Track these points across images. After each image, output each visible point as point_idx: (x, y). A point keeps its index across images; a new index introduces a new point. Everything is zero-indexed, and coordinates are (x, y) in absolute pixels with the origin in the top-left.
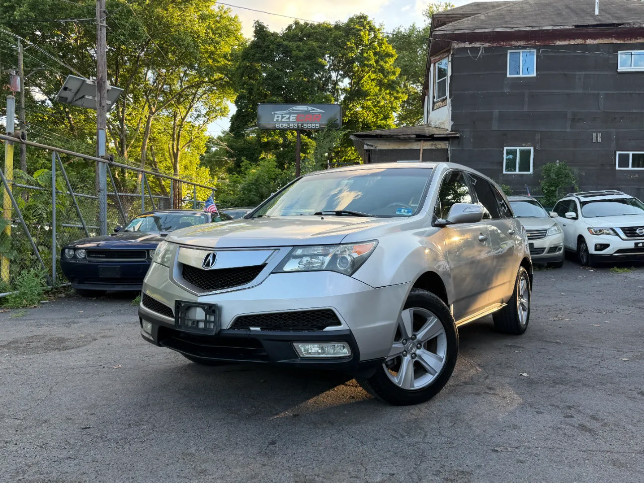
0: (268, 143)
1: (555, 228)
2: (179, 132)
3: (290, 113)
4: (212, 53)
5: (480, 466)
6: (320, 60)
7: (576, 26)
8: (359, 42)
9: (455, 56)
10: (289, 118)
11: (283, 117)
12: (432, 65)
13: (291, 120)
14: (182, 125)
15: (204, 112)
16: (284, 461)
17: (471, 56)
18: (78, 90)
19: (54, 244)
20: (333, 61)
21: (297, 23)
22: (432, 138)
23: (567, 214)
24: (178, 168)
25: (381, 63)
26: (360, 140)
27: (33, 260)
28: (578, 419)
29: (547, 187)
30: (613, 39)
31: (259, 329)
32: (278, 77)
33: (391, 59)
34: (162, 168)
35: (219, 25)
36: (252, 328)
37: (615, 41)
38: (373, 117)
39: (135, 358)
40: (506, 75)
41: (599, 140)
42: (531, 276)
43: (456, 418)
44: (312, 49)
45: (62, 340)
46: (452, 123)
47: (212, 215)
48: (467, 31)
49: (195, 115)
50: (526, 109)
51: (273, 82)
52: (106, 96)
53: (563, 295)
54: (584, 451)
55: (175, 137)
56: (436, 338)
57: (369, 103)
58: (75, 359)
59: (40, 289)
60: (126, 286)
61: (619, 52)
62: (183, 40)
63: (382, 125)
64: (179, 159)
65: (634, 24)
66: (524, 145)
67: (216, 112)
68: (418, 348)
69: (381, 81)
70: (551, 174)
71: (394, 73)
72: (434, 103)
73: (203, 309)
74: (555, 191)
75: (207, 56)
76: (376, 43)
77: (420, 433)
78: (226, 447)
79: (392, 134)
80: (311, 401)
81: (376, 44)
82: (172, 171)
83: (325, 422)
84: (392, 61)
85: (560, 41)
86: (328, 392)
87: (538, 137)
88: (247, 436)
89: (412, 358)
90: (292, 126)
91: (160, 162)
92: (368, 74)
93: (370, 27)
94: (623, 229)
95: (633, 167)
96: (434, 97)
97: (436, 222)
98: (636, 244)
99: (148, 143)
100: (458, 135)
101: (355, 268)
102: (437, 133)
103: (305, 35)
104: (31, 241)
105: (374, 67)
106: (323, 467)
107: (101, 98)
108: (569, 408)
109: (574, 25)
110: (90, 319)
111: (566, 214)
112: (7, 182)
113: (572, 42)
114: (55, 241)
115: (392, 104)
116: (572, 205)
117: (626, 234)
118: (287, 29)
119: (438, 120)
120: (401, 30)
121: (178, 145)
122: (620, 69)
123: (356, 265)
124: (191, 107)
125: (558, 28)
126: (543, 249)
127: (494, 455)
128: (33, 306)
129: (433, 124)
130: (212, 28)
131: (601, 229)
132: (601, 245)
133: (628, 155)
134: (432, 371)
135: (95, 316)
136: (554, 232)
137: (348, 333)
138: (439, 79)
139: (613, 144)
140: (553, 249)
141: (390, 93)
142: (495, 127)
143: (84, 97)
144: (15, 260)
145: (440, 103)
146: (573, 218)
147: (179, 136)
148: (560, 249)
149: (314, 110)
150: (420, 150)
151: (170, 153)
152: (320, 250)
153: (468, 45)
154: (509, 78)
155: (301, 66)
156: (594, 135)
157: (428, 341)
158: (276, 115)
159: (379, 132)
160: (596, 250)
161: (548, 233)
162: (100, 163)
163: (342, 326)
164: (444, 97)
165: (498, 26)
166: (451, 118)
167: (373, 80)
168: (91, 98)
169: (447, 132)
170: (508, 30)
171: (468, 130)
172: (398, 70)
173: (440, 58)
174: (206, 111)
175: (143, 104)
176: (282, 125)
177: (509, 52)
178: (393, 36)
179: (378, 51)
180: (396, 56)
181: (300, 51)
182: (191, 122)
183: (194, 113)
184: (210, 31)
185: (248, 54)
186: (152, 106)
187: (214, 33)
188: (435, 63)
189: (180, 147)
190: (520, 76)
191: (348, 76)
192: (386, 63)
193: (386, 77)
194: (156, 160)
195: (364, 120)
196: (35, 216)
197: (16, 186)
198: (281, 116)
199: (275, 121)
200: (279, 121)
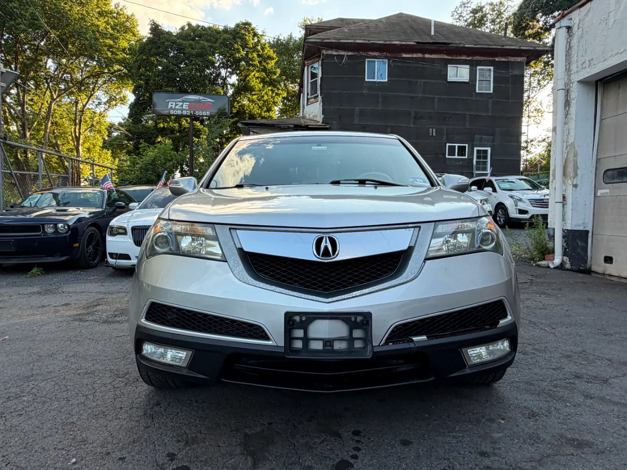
0: (164, 128)
2: (81, 117)
3: (183, 102)
4: (111, 46)
6: (210, 58)
7: (418, 43)
8: (245, 46)
9: (325, 61)
10: (182, 106)
11: (176, 105)
12: (306, 68)
13: (184, 108)
14: (83, 111)
15: (104, 100)
17: (337, 61)
20: (222, 59)
21: (189, 25)
22: (307, 128)
24: (81, 151)
25: (264, 64)
26: (246, 128)
30: (445, 55)
32: (173, 71)
33: (272, 62)
34: (65, 150)
35: (117, 21)
37: (446, 57)
38: (258, 109)
39: (24, 329)
40: (365, 79)
41: (434, 135)
44: (203, 47)
46: (322, 116)
47: (108, 192)
48: (333, 41)
49: (97, 102)
50: (380, 108)
51: (168, 74)
55: (77, 121)
57: (255, 97)
60: (22, 259)
61: (449, 66)
63: (266, 116)
64: (81, 141)
65: (460, 44)
67: (116, 100)
69: (264, 79)
71: (275, 73)
72: (308, 99)
76: (259, 47)
79: (273, 123)
81: (259, 48)
82: (75, 153)
84: (273, 62)
85: (405, 54)
90: (185, 113)
91: (63, 145)
92: (253, 73)
93: (254, 33)
95: (458, 156)
96: (308, 94)
99: (50, 127)
100: (328, 127)
102: (311, 124)
103: (196, 36)
105: (258, 67)
109: (415, 42)
113: (415, 56)
115: (273, 99)
118: (180, 29)
119: (312, 113)
120: (280, 38)
121: (80, 129)
122: (450, 79)
124: (92, 95)
125: (404, 43)
129: (307, 116)
130: (110, 24)
133: (455, 146)
138: (311, 80)
139: (444, 137)
141: (271, 90)
142: (357, 121)
145: (313, 99)
147: (80, 121)
149: (204, 99)
151: (72, 137)
153: (334, 53)
154: (367, 81)
155: (193, 62)
156: (431, 130)
158: (170, 103)
159: (264, 121)
164: (316, 95)
165: (358, 38)
166: (321, 112)
167: (257, 78)
169: (320, 124)
170: (366, 42)
171: (335, 122)
172: (279, 71)
173: (312, 62)
174: (106, 100)
175: (44, 90)
176: (176, 112)
177: (367, 60)
178: (274, 42)
179: (260, 53)
180: (277, 59)
181: (192, 49)
182: (92, 109)
183: (95, 100)
184: (109, 27)
185: (144, 49)
186: (53, 93)
187: (113, 29)
188: (308, 66)
189: (81, 131)
190: (375, 80)
191: (236, 73)
192: (268, 64)
193: (268, 76)
194: (59, 142)
195: (250, 111)
198: (174, 103)
199: (169, 107)
200: (173, 108)
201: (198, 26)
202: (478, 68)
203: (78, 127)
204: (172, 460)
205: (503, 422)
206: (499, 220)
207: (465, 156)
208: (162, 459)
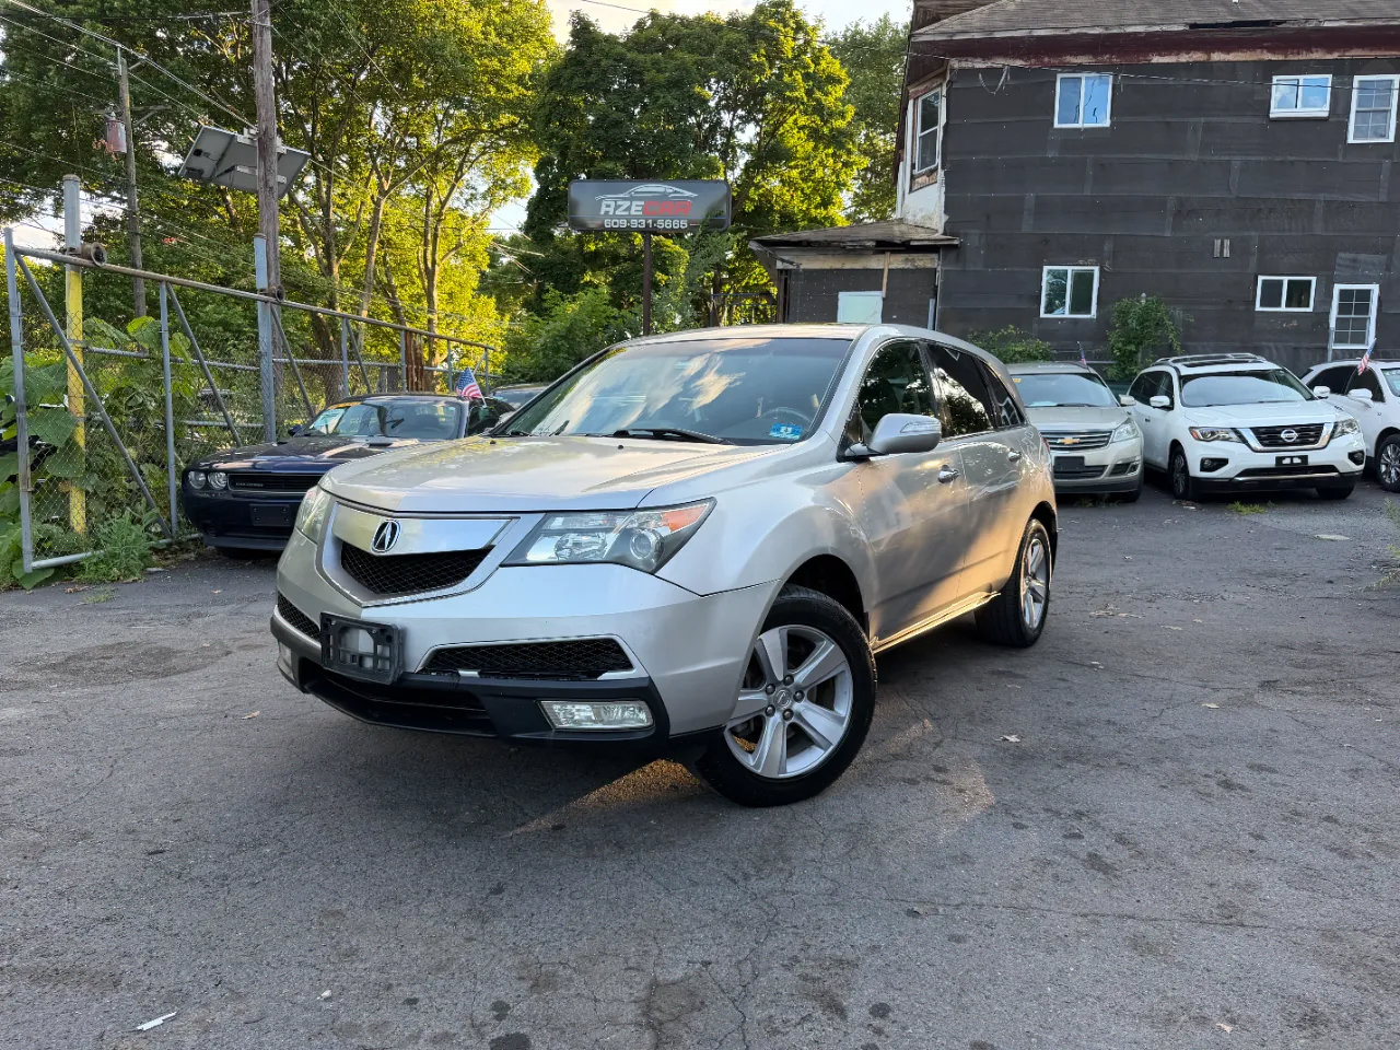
0: (596, 254)
1: (1128, 427)
2: (436, 229)
3: (632, 199)
4: (496, 73)
5: (875, 948)
6: (697, 89)
7: (1194, 26)
8: (774, 54)
9: (954, 86)
10: (629, 209)
11: (617, 207)
12: (911, 102)
13: (633, 213)
14: (440, 214)
15: (482, 188)
16: (509, 930)
17: (984, 85)
18: (223, 155)
19: (172, 461)
20: (725, 89)
21: (654, 16)
22: (906, 247)
23: (1155, 400)
24: (436, 298)
25: (818, 94)
26: (769, 250)
27: (131, 491)
28: (1091, 841)
29: (1120, 345)
30: (1265, 52)
31: (474, 673)
32: (617, 124)
33: (838, 88)
34: (406, 297)
35: (509, 18)
36: (462, 672)
37: (1267, 56)
38: (802, 202)
39: (288, 696)
40: (1053, 124)
41: (1226, 253)
42: (1054, 537)
43: (858, 835)
44: (682, 67)
45: (166, 653)
46: (945, 218)
47: (471, 405)
48: (977, 36)
49: (467, 193)
50: (1087, 192)
51: (607, 132)
52: (275, 167)
53: (1127, 561)
54: (1085, 916)
55: (428, 236)
56: (833, 679)
57: (795, 173)
58: (178, 697)
59: (143, 546)
61: (1275, 78)
62: (442, 48)
63: (819, 217)
64: (437, 278)
65: (1307, 20)
66: (1081, 262)
67: (505, 189)
68: (797, 700)
69: (816, 130)
70: (1129, 321)
71: (842, 115)
72: (913, 177)
73: (370, 633)
74: (1136, 353)
75: (485, 79)
76: (809, 55)
77: (781, 870)
78: (408, 897)
79: (829, 239)
80: (594, 796)
81: (807, 58)
82: (425, 303)
83: (608, 842)
84: (838, 91)
85: (1160, 55)
86: (630, 776)
87: (1108, 247)
88: (453, 873)
89: (785, 718)
90: (634, 224)
91: (402, 286)
92: (795, 117)
93: (797, 23)
94: (1256, 430)
95: (1287, 306)
96: (913, 166)
97: (847, 452)
98: (1279, 460)
99: (378, 250)
100: (956, 242)
101: (665, 555)
102: (918, 237)
103: (669, 41)
104: (124, 455)
105: (803, 103)
106: (579, 945)
107: (267, 171)
108: (1079, 815)
109: (1187, 24)
110: (229, 607)
111: (1152, 399)
112: (70, 345)
113: (1184, 58)
114: (172, 453)
115: (837, 177)
116: (1165, 381)
117: (1261, 440)
118: (635, 28)
119: (921, 210)
120: (860, 28)
121: (434, 253)
122: (1275, 112)
123: (667, 550)
124: (457, 179)
125: (1157, 28)
126: (1100, 469)
127: (910, 922)
128: (131, 580)
129: (909, 218)
130: (494, 22)
131: (1215, 430)
132: (1213, 460)
133: (1281, 282)
134: (823, 743)
135: (241, 600)
136: (1125, 434)
137: (645, 684)
138: (922, 131)
139: (1254, 260)
140: (1121, 468)
141: (834, 155)
142: (1027, 226)
143: (232, 168)
144: (95, 493)
145: (925, 177)
146: (1163, 408)
147: (435, 236)
148: (1134, 468)
149: (675, 192)
150: (882, 270)
151: (420, 269)
152: (599, 520)
153: (979, 64)
154: (1057, 130)
155: (661, 100)
156: (1218, 242)
157: (818, 686)
158: (604, 203)
159: (812, 234)
160: (1203, 469)
161: (1114, 437)
162: (259, 303)
163: (634, 671)
164: (932, 167)
165: (1040, 26)
166: (943, 209)
167: (802, 128)
168: (246, 171)
169: (938, 236)
170: (1058, 32)
171: (977, 231)
172: (851, 110)
173: (927, 87)
174: (485, 188)
175: (367, 174)
176: (615, 223)
177: (1059, 76)
178: (846, 39)
179: (811, 71)
180: (848, 82)
181: (659, 71)
182: (458, 209)
183: (465, 191)
184: (491, 29)
185: (559, 78)
186: (383, 179)
187: (499, 35)
188: (916, 99)
189: (438, 256)
190: (1080, 125)
191: (754, 119)
192: (826, 94)
193: (826, 122)
194: (395, 282)
195: (783, 207)
196: (131, 407)
197: (91, 351)
198: (613, 204)
199: (602, 213)
200: (611, 213)
201: (674, 18)
202: (1357, 78)
204: (499, 1018)
205: (1228, 1029)
206: (1385, 472)
207: (1308, 306)
208: (483, 1013)
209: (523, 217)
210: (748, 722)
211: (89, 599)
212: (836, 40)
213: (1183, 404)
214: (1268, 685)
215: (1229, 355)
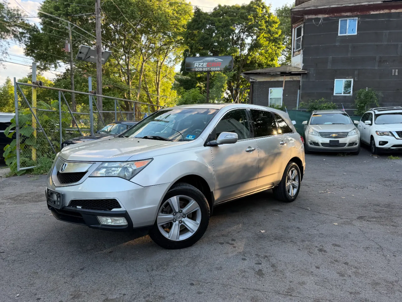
0: (200, 78)
2: (160, 71)
3: (204, 62)
4: (176, 25)
5: (174, 294)
6: (231, 27)
7: (384, 2)
8: (255, 16)
9: (306, 24)
10: (203, 65)
11: (199, 65)
12: (293, 29)
13: (204, 66)
14: (161, 67)
15: (173, 59)
17: (314, 23)
18: (87, 53)
19: (61, 140)
20: (242, 27)
21: (219, 6)
22: (290, 74)
23: (367, 122)
24: (159, 91)
26: (248, 76)
27: (49, 149)
29: (359, 104)
31: (80, 207)
32: (207, 39)
33: (276, 25)
34: (151, 91)
35: (180, 8)
36: (78, 207)
38: (265, 60)
40: (338, 34)
41: (397, 74)
44: (227, 21)
46: (303, 65)
48: (313, 8)
49: (169, 60)
50: (349, 55)
53: (344, 175)
54: (244, 289)
55: (157, 73)
56: (196, 211)
57: (263, 51)
62: (160, 18)
63: (270, 64)
64: (159, 86)
66: (347, 78)
67: (180, 58)
68: (184, 218)
69: (269, 38)
70: (361, 96)
71: (277, 33)
72: (294, 52)
73: (57, 195)
74: (364, 106)
75: (173, 26)
76: (267, 15)
77: (164, 269)
78: (58, 269)
79: (266, 72)
81: (266, 16)
82: (156, 92)
83: (121, 257)
84: (277, 25)
85: (373, 11)
87: (356, 72)
89: (179, 223)
91: (150, 88)
92: (262, 35)
93: (263, 6)
94: (397, 132)
96: (294, 49)
97: (209, 143)
99: (142, 77)
100: (306, 72)
102: (294, 71)
103: (224, 13)
104: (47, 139)
105: (265, 30)
107: (99, 57)
108: (265, 257)
109: (382, 1)
113: (382, 12)
114: (61, 138)
115: (276, 52)
116: (371, 116)
117: (399, 135)
118: (214, 10)
119: (296, 62)
121: (159, 78)
123: (134, 173)
124: (166, 56)
125: (372, 3)
126: (344, 144)
127: (189, 287)
128: (46, 174)
129: (293, 65)
130: (176, 10)
131: (384, 132)
132: (383, 142)
134: (191, 231)
136: (353, 133)
137: (125, 212)
140: (351, 144)
141: (274, 45)
142: (329, 66)
143: (90, 57)
144: (39, 149)
145: (297, 52)
146: (369, 124)
147: (159, 73)
148: (356, 144)
149: (217, 60)
150: (283, 81)
151: (155, 82)
153: (314, 17)
154: (339, 36)
155: (220, 31)
156: (394, 70)
157: (191, 213)
158: (196, 64)
159: (259, 70)
160: (380, 145)
161: (349, 134)
162: (89, 96)
163: (121, 209)
164: (299, 49)
165: (333, 4)
166: (302, 62)
167: (265, 37)
168: (93, 57)
169: (301, 70)
170: (339, 6)
171: (313, 69)
172: (280, 32)
173: (298, 25)
174: (174, 58)
175: (139, 55)
177: (340, 20)
178: (283, 9)
179: (267, 20)
180: (279, 23)
181: (220, 22)
182: (166, 65)
183: (168, 59)
184: (175, 12)
185: (190, 26)
186: (144, 57)
187: (177, 13)
188: (295, 28)
189: (160, 79)
190: (347, 34)
191: (250, 35)
192: (272, 27)
193: (272, 35)
194: (148, 86)
195: (260, 61)
196: (49, 126)
197: (38, 110)
198: (198, 64)
199: (195, 66)
200: (198, 66)
201: (225, 6)
203: (158, 76)
209: (180, 67)
210: (168, 223)
211: (32, 179)
212: (279, 10)
213: (375, 124)
214: (361, 218)
215: (395, 107)
